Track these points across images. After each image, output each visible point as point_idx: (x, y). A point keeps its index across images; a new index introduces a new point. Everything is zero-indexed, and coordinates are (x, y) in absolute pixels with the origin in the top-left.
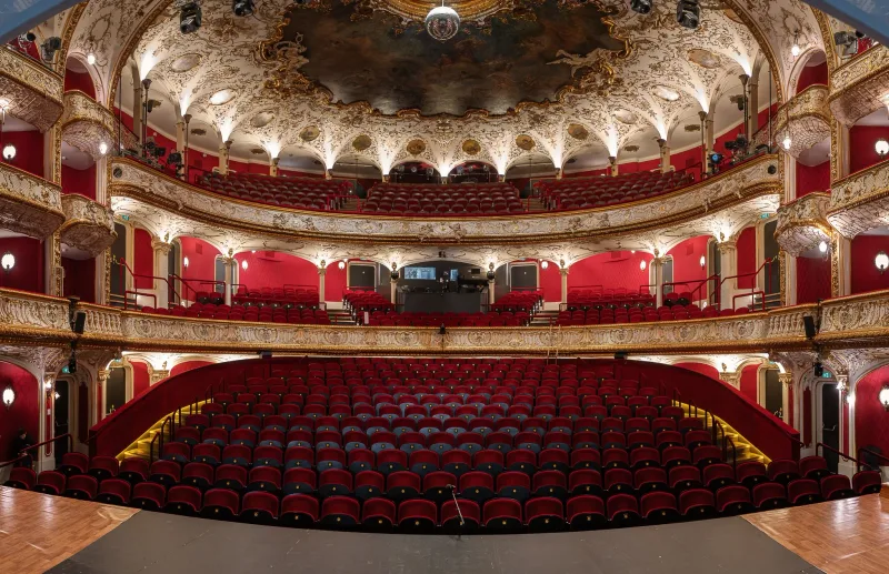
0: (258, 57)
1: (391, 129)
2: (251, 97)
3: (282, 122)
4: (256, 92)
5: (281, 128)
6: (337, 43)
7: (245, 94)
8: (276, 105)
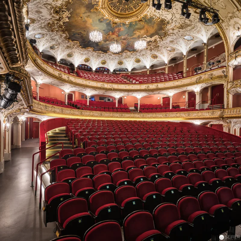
0: (52, 11)
1: (82, 52)
2: (40, 26)
3: (46, 40)
4: (43, 25)
5: (45, 42)
6: (81, 17)
7: (38, 24)
8: (47, 33)
